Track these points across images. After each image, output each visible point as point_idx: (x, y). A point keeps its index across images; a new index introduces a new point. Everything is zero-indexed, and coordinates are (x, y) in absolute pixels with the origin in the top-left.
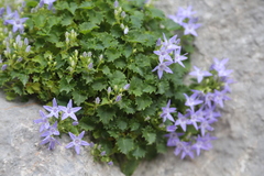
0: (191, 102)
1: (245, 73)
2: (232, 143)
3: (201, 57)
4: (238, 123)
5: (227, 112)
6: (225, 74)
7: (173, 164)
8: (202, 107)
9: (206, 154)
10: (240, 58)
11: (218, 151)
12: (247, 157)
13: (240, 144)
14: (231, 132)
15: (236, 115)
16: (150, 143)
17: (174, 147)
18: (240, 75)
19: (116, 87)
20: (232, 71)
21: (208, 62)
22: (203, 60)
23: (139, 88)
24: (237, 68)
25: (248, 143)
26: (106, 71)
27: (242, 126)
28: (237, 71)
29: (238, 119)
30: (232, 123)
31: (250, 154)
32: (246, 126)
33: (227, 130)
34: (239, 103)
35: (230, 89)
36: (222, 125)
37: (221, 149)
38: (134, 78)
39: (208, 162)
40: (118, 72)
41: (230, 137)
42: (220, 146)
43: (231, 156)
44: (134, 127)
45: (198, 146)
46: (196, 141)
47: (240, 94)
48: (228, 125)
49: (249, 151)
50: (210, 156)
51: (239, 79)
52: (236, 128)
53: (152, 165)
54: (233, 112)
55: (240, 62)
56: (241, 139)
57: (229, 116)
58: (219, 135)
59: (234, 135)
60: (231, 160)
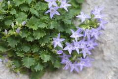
0: (75, 35)
1: (115, 16)
2: (104, 63)
3: (88, 6)
4: (109, 51)
5: (101, 43)
6: (100, 17)
7: (67, 75)
8: (84, 39)
9: (88, 70)
10: (112, 7)
11: (95, 68)
12: (113, 73)
13: (109, 65)
14: (104, 56)
15: (108, 45)
16: (45, 61)
17: (65, 64)
18: (112, 18)
19: (17, 23)
20: (107, 15)
21: (92, 9)
22: (89, 8)
23: (36, 25)
24: (110, 13)
25: (114, 64)
26: (13, 12)
27: (111, 52)
28: (110, 15)
29: (109, 48)
30: (105, 50)
31: (115, 72)
32: (113, 52)
33: (102, 55)
34: (109, 37)
35: (105, 28)
36: (99, 51)
37: (97, 67)
38: (32, 17)
39: (89, 75)
40: (22, 13)
41: (103, 60)
42: (96, 65)
43: (103, 72)
44: (35, 50)
45: (82, 64)
46: (80, 61)
47: (111, 31)
48: (102, 52)
49: (114, 69)
50: (91, 71)
51: (111, 21)
52: (107, 53)
53: (54, 75)
54: (105, 43)
55: (112, 9)
56: (110, 61)
57: (103, 45)
58: (97, 58)
59: (106, 58)
60: (102, 75)
